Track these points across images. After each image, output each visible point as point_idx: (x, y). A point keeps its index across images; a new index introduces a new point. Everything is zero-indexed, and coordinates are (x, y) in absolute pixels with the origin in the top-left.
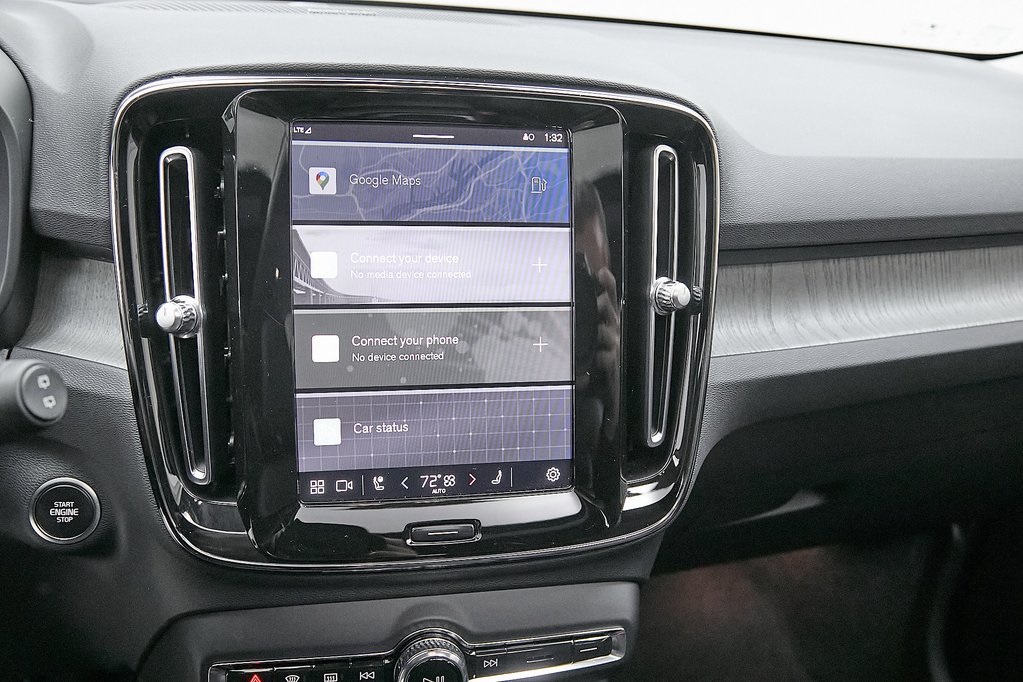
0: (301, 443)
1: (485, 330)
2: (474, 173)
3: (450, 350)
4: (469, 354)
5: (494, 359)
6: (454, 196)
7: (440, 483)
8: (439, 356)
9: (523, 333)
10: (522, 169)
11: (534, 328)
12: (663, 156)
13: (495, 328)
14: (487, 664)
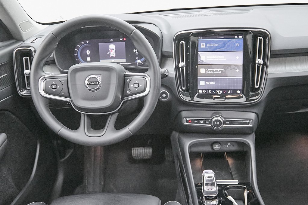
0: (198, 85)
1: (228, 68)
2: (227, 43)
3: (222, 71)
4: (225, 72)
5: (229, 73)
6: (224, 47)
7: (219, 92)
8: (221, 72)
9: (234, 69)
10: (235, 42)
11: (236, 68)
12: (260, 39)
13: (230, 68)
14: (227, 123)
